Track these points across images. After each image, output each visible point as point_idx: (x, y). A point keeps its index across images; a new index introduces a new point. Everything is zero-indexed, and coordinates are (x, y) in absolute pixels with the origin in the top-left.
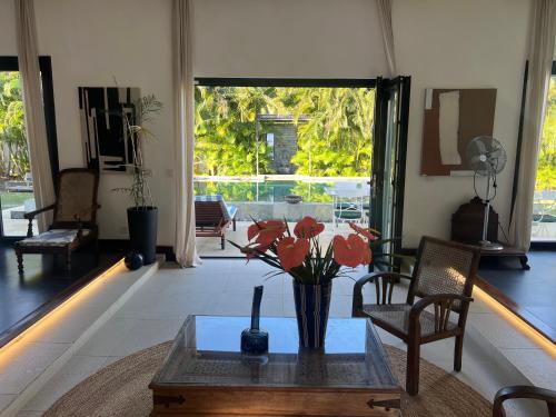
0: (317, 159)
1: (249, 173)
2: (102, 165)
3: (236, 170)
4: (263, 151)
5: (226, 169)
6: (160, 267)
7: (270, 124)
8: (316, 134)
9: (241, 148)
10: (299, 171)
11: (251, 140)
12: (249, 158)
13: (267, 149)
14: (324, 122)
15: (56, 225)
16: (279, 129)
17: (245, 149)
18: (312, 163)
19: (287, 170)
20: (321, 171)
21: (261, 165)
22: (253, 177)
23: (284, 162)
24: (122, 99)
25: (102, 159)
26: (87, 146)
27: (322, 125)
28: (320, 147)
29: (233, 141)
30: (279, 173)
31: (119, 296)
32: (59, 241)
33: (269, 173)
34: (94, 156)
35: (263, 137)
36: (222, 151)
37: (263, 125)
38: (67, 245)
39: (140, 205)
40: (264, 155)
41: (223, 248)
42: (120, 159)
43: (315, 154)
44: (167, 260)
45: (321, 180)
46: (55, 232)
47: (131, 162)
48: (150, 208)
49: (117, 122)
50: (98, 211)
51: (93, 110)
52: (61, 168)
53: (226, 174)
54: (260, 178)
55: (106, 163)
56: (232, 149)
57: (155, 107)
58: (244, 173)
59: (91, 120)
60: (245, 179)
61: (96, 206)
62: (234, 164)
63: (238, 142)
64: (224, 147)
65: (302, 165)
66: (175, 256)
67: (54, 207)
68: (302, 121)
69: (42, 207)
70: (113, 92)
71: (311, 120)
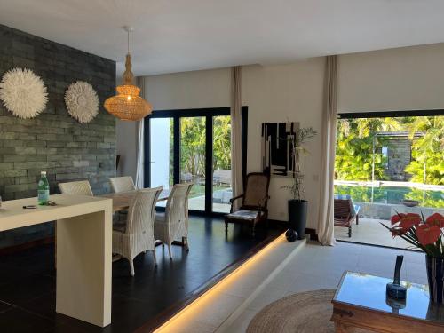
0: (432, 169)
1: (365, 179)
2: (272, 171)
3: (354, 176)
4: (379, 161)
5: (345, 175)
6: (307, 243)
7: (384, 139)
8: (431, 148)
9: (358, 158)
10: (413, 179)
11: (368, 152)
12: (366, 166)
13: (383, 160)
14: (440, 137)
15: (244, 207)
16: (394, 143)
17: (362, 159)
18: (427, 173)
19: (401, 177)
20: (436, 180)
21: (376, 173)
22: (369, 182)
23: (399, 171)
24: (288, 129)
25: (273, 167)
26: (264, 159)
27: (437, 140)
28: (436, 159)
29: (352, 153)
30: (392, 180)
31: (287, 256)
32: (248, 217)
33: (384, 180)
34: (267, 165)
35: (378, 150)
36: (342, 161)
37: (379, 140)
38: (253, 220)
39: (297, 198)
40: (379, 164)
41: (350, 236)
42: (284, 168)
43: (430, 165)
44: (311, 239)
45: (435, 188)
46: (244, 211)
47: (290, 170)
48: (303, 201)
49: (283, 144)
50: (269, 201)
51: (270, 137)
52: (248, 172)
53: (345, 179)
54: (375, 184)
55: (275, 170)
56: (351, 160)
57: (310, 135)
58: (361, 179)
59: (268, 143)
60: (361, 184)
61: (267, 197)
62: (352, 171)
63: (356, 154)
64: (345, 158)
65: (416, 173)
66: (317, 236)
67: (243, 196)
68: (418, 137)
69: (236, 196)
70: (283, 125)
71: (427, 136)
